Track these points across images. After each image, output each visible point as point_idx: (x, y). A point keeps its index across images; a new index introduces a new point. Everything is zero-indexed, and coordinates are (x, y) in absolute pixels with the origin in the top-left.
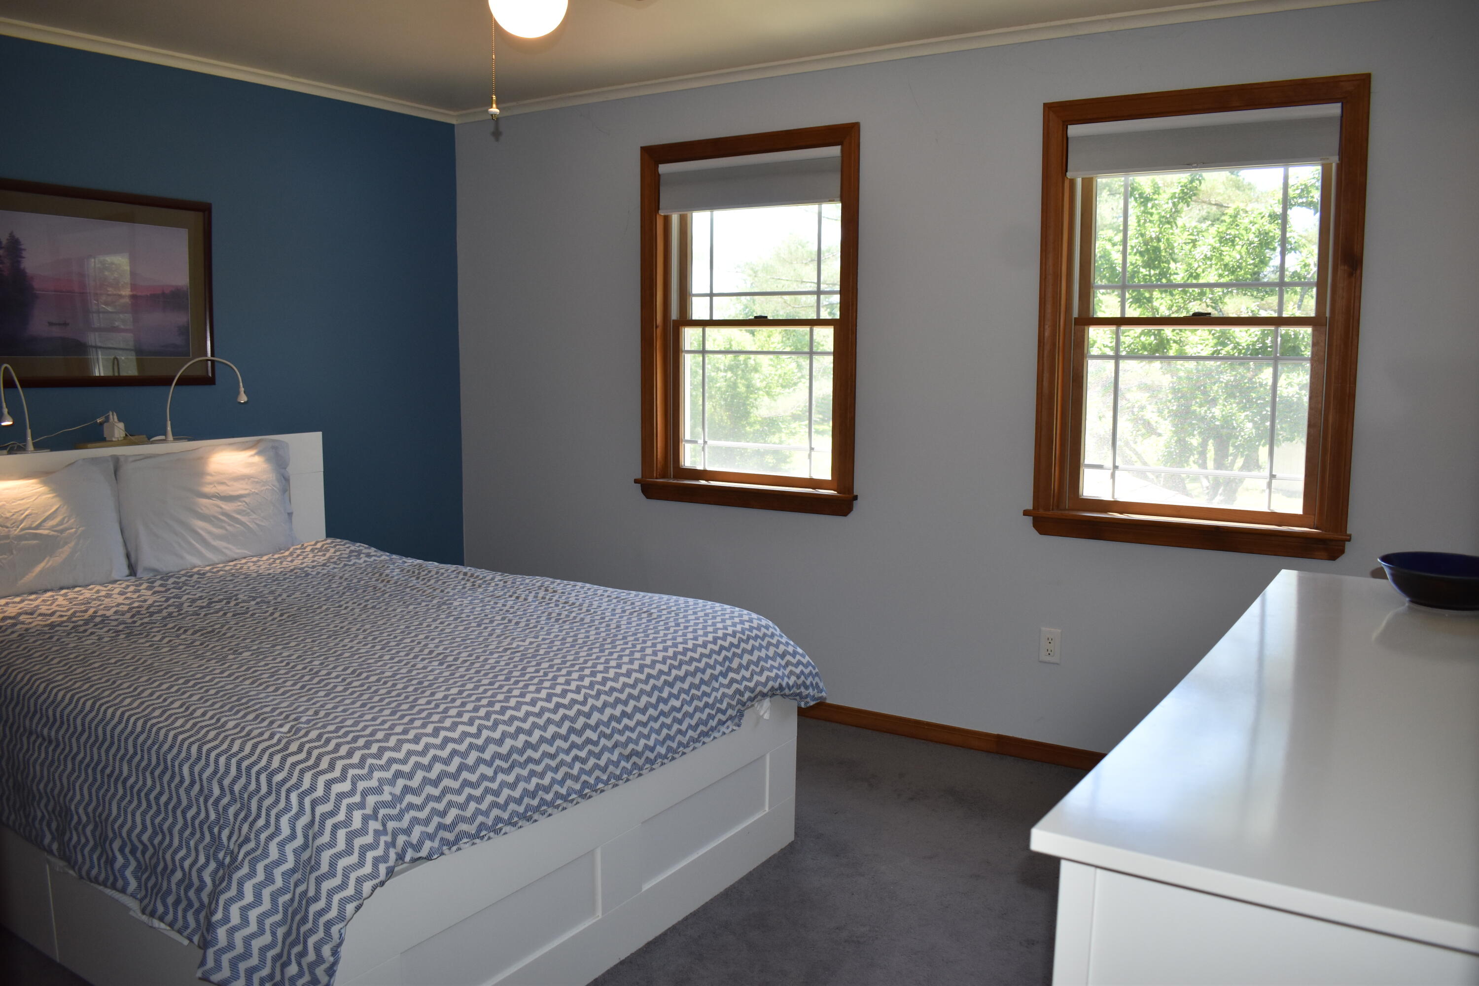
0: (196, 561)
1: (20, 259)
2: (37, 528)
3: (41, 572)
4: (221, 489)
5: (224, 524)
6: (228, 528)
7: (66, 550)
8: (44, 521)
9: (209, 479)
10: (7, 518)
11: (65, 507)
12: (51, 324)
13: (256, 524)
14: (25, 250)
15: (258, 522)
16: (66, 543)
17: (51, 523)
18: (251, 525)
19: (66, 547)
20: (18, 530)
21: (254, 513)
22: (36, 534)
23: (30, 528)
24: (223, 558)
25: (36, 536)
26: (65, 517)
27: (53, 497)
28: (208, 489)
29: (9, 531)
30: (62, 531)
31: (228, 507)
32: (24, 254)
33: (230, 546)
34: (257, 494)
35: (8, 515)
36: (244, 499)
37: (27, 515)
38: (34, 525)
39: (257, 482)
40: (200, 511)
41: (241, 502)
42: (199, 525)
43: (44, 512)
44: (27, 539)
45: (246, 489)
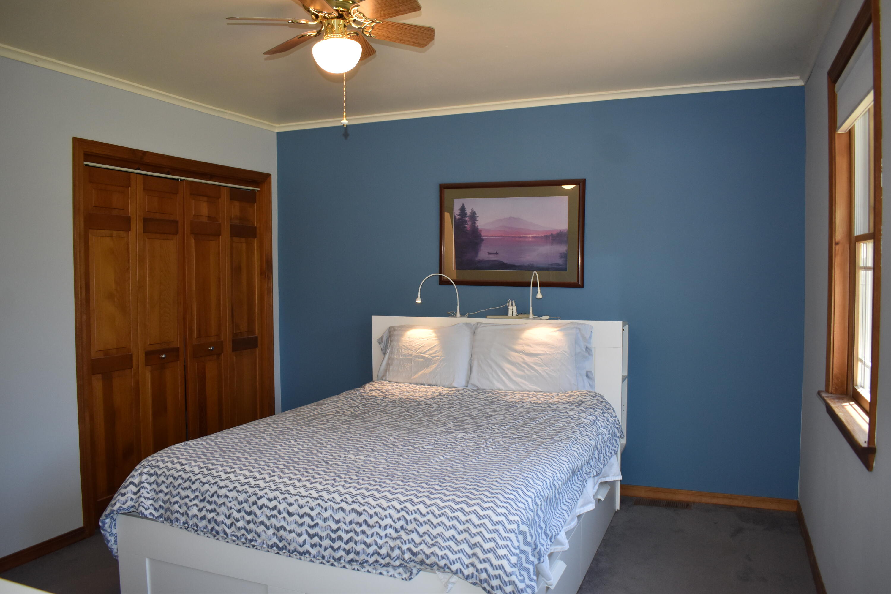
0: (501, 387)
1: (475, 222)
2: (424, 353)
3: (421, 375)
4: (527, 349)
5: (524, 369)
6: (526, 371)
7: (434, 366)
8: (428, 350)
9: (521, 341)
10: (413, 346)
11: (439, 345)
12: (489, 253)
13: (547, 373)
14: (478, 217)
15: (548, 372)
16: (434, 363)
17: (430, 352)
18: (544, 374)
19: (434, 365)
20: (416, 353)
21: (546, 366)
22: (423, 356)
23: (421, 353)
24: (519, 388)
25: (423, 357)
26: (437, 350)
27: (436, 340)
28: (517, 347)
29: (412, 353)
30: (434, 357)
31: (527, 359)
32: (478, 219)
33: (526, 383)
34: (550, 355)
35: (414, 345)
36: (541, 357)
37: (422, 347)
38: (423, 352)
39: (552, 348)
40: (510, 359)
41: (538, 358)
42: (507, 366)
43: (429, 346)
44: (419, 358)
45: (543, 351)
